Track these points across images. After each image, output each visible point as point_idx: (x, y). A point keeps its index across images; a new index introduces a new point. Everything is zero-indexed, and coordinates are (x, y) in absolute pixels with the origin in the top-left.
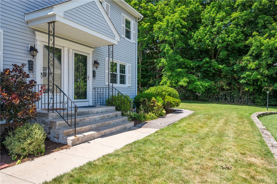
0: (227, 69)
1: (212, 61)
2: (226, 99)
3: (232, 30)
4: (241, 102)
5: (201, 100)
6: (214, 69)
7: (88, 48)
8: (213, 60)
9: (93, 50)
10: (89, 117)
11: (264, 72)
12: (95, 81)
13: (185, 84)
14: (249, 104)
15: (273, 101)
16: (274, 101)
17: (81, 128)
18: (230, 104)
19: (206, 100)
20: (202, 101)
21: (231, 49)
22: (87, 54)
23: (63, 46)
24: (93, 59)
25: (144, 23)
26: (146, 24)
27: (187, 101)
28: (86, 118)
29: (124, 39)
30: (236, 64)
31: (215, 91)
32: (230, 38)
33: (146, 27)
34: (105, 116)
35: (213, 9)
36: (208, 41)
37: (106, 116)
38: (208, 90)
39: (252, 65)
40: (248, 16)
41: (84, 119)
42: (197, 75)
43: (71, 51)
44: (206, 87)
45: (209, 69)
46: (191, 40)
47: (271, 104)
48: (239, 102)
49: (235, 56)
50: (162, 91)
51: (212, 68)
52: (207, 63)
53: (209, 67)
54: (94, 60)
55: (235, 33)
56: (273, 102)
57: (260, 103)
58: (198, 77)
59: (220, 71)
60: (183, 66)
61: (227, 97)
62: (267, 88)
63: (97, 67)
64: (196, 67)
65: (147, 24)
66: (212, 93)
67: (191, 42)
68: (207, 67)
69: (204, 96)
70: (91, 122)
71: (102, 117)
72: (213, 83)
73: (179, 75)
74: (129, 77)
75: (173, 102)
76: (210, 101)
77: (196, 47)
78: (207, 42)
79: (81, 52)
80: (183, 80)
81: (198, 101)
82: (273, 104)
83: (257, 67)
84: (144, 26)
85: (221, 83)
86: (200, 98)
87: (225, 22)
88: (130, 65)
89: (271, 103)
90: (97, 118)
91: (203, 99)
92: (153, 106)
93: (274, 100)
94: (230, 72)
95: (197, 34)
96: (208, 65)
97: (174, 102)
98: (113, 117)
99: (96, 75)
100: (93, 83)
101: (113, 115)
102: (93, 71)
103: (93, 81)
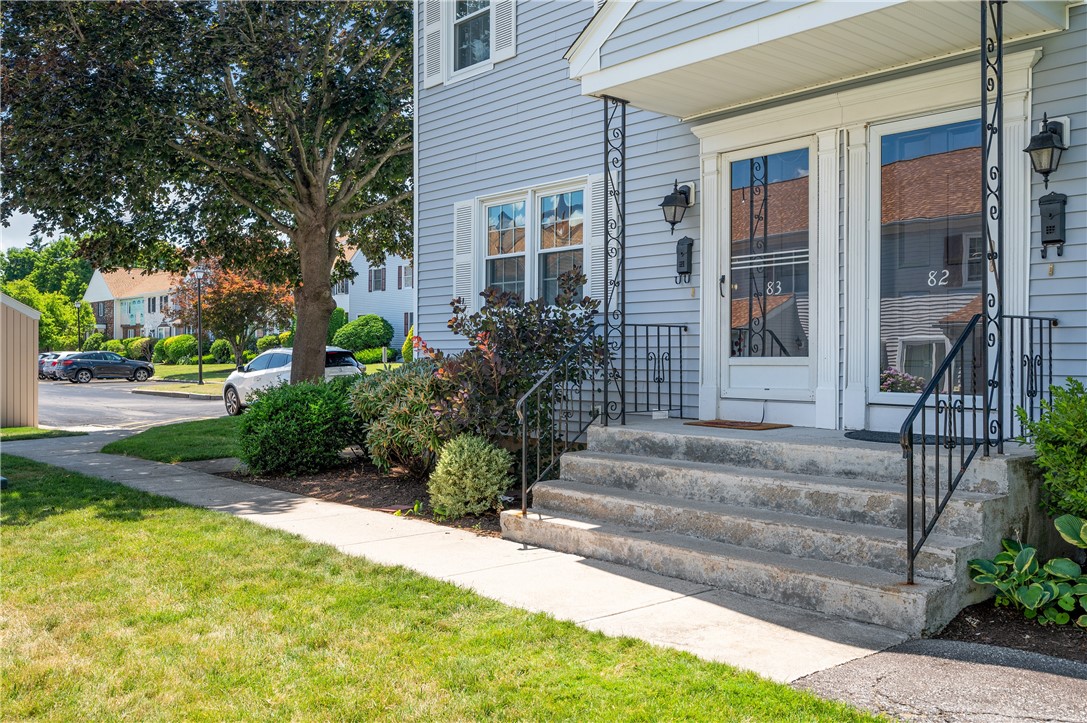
10: (684, 471)
12: (1062, 270)
17: (587, 496)
28: (667, 469)
34: (796, 492)
37: (803, 494)
41: (659, 475)
63: (1046, 174)
70: (696, 498)
71: (771, 492)
90: (734, 491)
98: (873, 520)
99: (1071, 222)
100: (1039, 288)
101: (875, 503)
102: (1043, 201)
103: (1043, 270)
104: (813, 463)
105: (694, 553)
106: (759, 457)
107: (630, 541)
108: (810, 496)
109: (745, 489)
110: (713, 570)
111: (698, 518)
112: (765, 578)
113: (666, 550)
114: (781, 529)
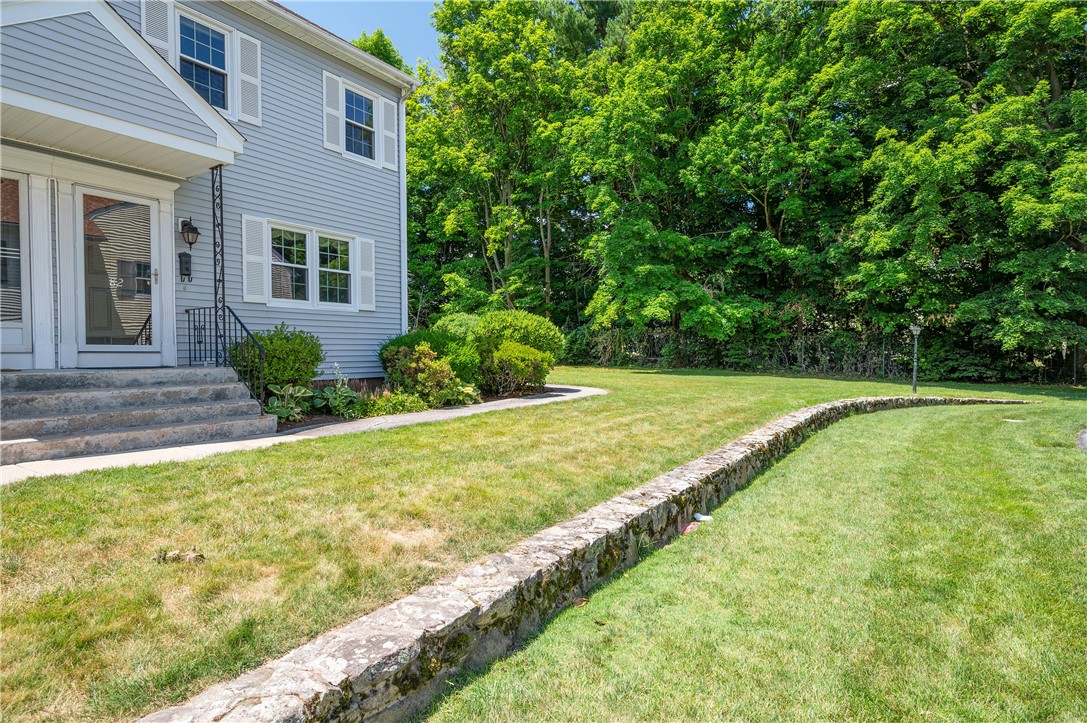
0: (809, 258)
1: (761, 234)
2: (815, 361)
3: (820, 126)
4: (865, 370)
5: (730, 366)
6: (770, 263)
7: (157, 180)
8: (766, 233)
9: (176, 186)
11: (922, 260)
12: (189, 288)
13: (662, 314)
14: (891, 376)
15: (972, 364)
16: (976, 365)
18: (828, 379)
19: (749, 366)
20: (735, 370)
21: (817, 189)
22: (151, 199)
23: (28, 170)
24: (177, 218)
25: (543, 123)
26: (551, 127)
27: (688, 369)
28: (38, 396)
29: (339, 156)
30: (835, 241)
31: (776, 337)
32: (812, 153)
33: (549, 135)
34: (155, 394)
35: (761, 62)
36: (737, 167)
37: (159, 394)
38: (751, 331)
39: (880, 241)
40: (869, 75)
42: (713, 284)
43: (65, 188)
44: (738, 321)
45: (751, 263)
46: (685, 169)
47: (965, 374)
48: (856, 370)
49: (835, 216)
50: (505, 328)
51: (761, 258)
52: (747, 241)
53: (753, 254)
54: (181, 220)
55: (828, 136)
56: (972, 368)
57: (927, 372)
58: (719, 288)
59: (784, 267)
60: (664, 255)
61: (818, 355)
62: (939, 317)
63: (191, 244)
64: (708, 258)
65: (553, 125)
66: (768, 342)
67: (689, 176)
68: (744, 256)
69: (740, 352)
71: (135, 396)
72: (767, 308)
73: (648, 284)
74: (364, 279)
75: (519, 362)
76: (760, 367)
77: (702, 191)
78: (733, 172)
79: (118, 192)
80: (658, 300)
81: (724, 368)
82: (970, 375)
83: (898, 246)
84: (543, 132)
85: (793, 308)
86: (727, 360)
87: (798, 103)
88: (373, 242)
89: (965, 370)
90: (107, 400)
91: (737, 363)
92: (418, 370)
93: (976, 362)
94: (819, 270)
95: (701, 149)
96: (747, 250)
97: (523, 360)
98: (201, 400)
99: (193, 267)
100: (180, 295)
101: (202, 392)
102: (181, 256)
103: (181, 287)
104: (136, 380)
105: (148, 431)
106: (93, 382)
107: (87, 438)
108: (164, 394)
109: (116, 398)
110: (163, 436)
111: (111, 417)
112: (199, 431)
113: (124, 435)
114: (176, 410)
